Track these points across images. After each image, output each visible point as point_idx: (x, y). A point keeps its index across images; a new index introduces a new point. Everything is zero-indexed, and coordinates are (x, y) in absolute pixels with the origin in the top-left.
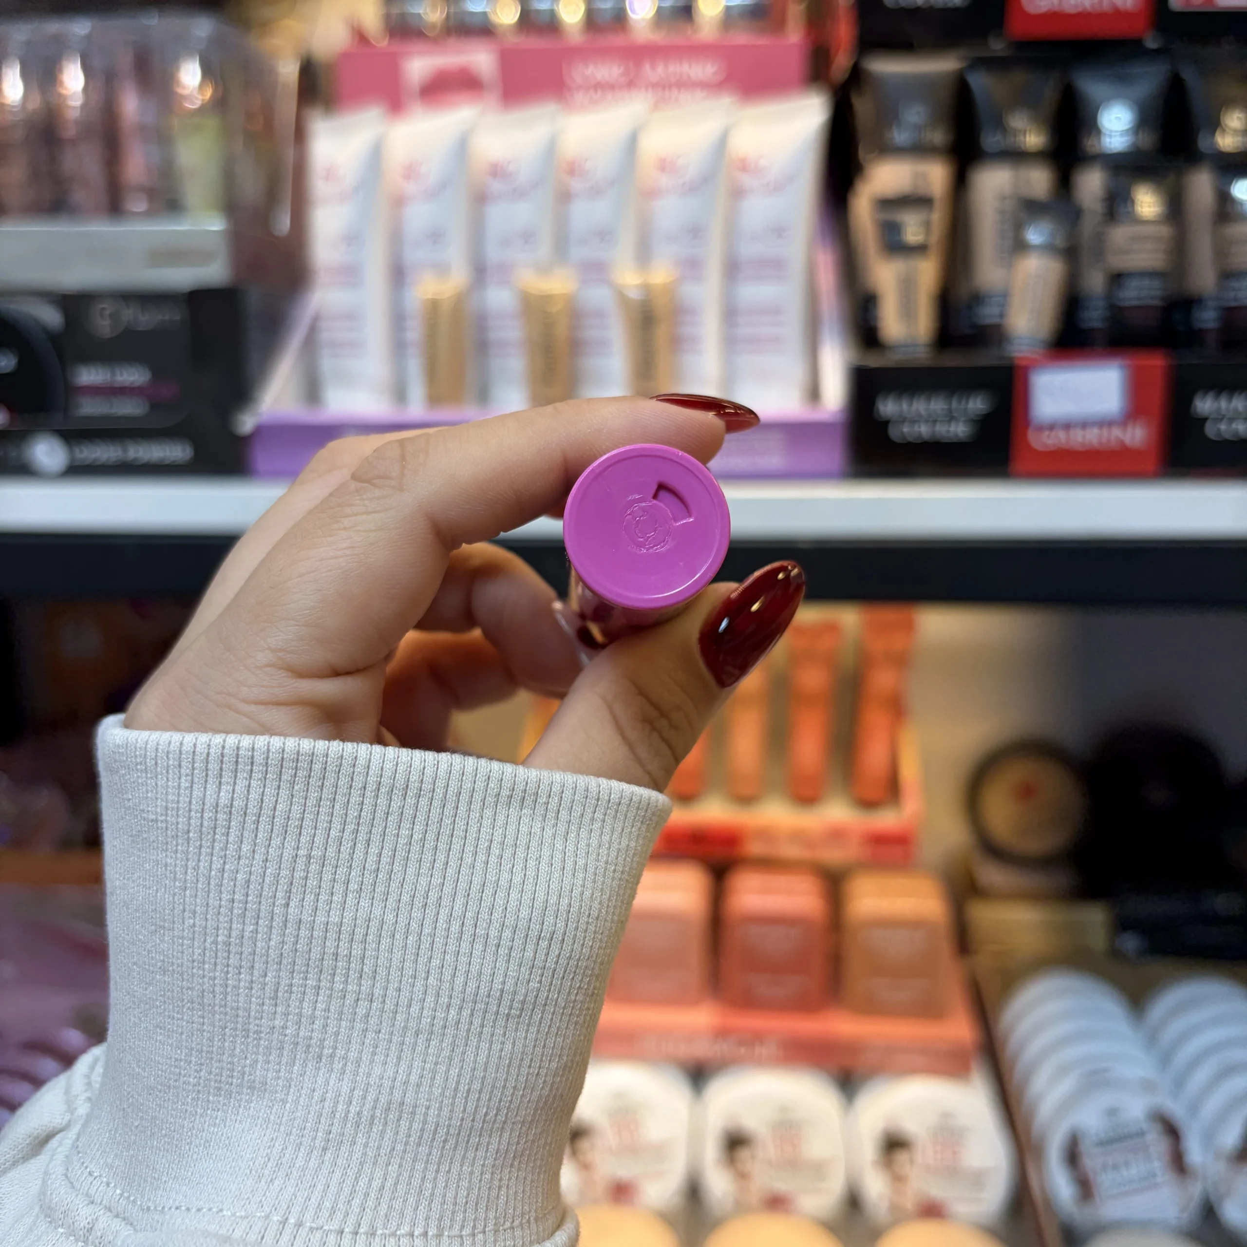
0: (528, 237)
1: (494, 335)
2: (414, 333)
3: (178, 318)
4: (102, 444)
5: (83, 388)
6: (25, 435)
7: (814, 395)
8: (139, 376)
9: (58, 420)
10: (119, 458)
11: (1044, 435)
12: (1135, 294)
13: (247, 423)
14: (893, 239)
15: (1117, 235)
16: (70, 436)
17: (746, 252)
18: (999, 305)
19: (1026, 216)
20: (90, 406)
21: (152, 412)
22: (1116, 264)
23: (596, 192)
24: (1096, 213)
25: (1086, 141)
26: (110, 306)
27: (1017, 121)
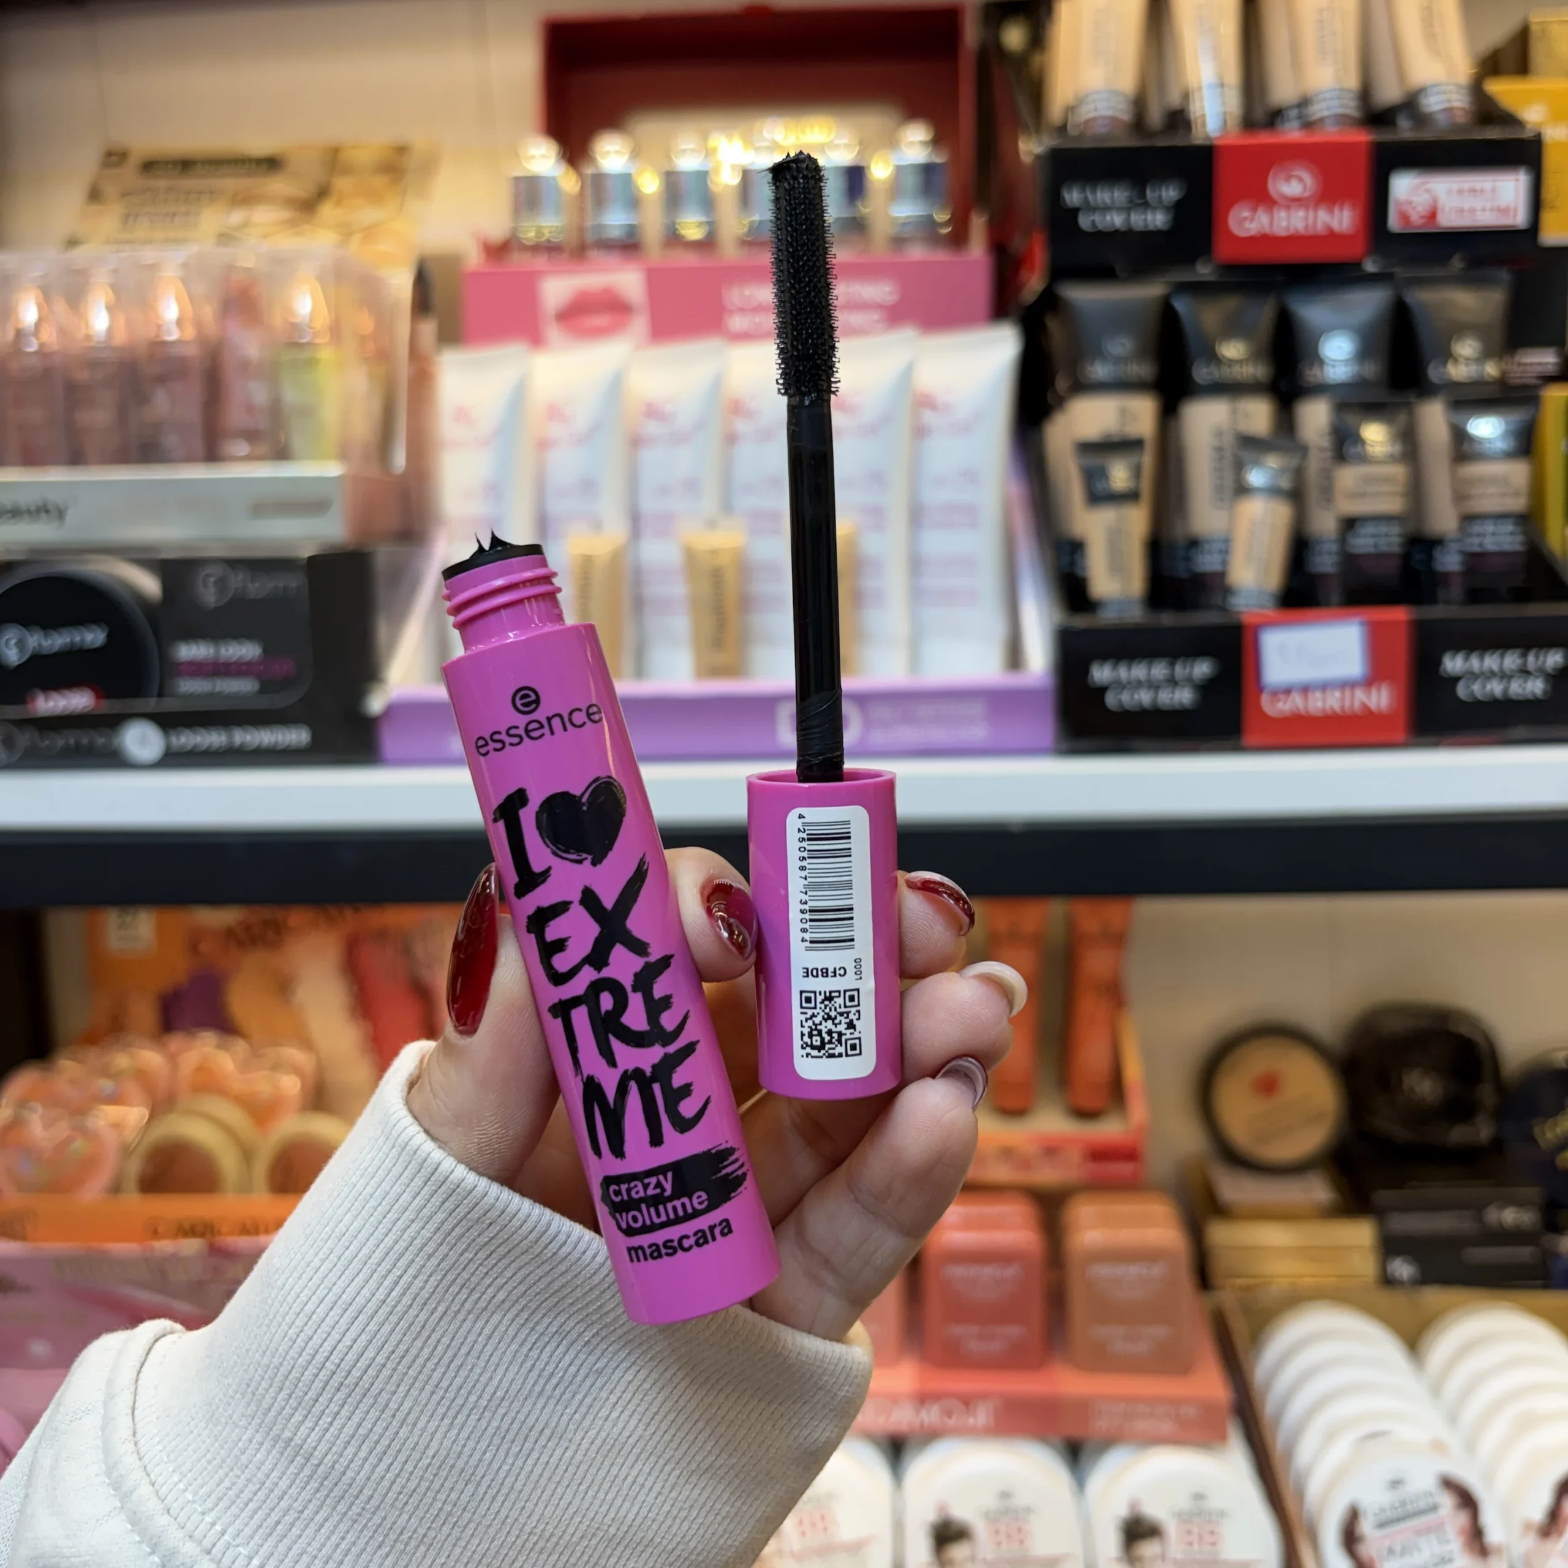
0: (691, 486)
1: (651, 591)
3: (294, 585)
4: (203, 731)
5: (181, 664)
6: (114, 722)
7: (1015, 656)
8: (247, 651)
9: (151, 704)
10: (224, 743)
11: (1279, 700)
12: (1371, 541)
13: (376, 704)
14: (1100, 486)
15: (1348, 476)
16: (167, 722)
17: (934, 496)
18: (1221, 552)
19: (1246, 455)
20: (189, 686)
21: (263, 690)
22: (1347, 506)
23: (765, 434)
24: (1323, 449)
25: (1308, 371)
26: (216, 571)
27: (1232, 350)
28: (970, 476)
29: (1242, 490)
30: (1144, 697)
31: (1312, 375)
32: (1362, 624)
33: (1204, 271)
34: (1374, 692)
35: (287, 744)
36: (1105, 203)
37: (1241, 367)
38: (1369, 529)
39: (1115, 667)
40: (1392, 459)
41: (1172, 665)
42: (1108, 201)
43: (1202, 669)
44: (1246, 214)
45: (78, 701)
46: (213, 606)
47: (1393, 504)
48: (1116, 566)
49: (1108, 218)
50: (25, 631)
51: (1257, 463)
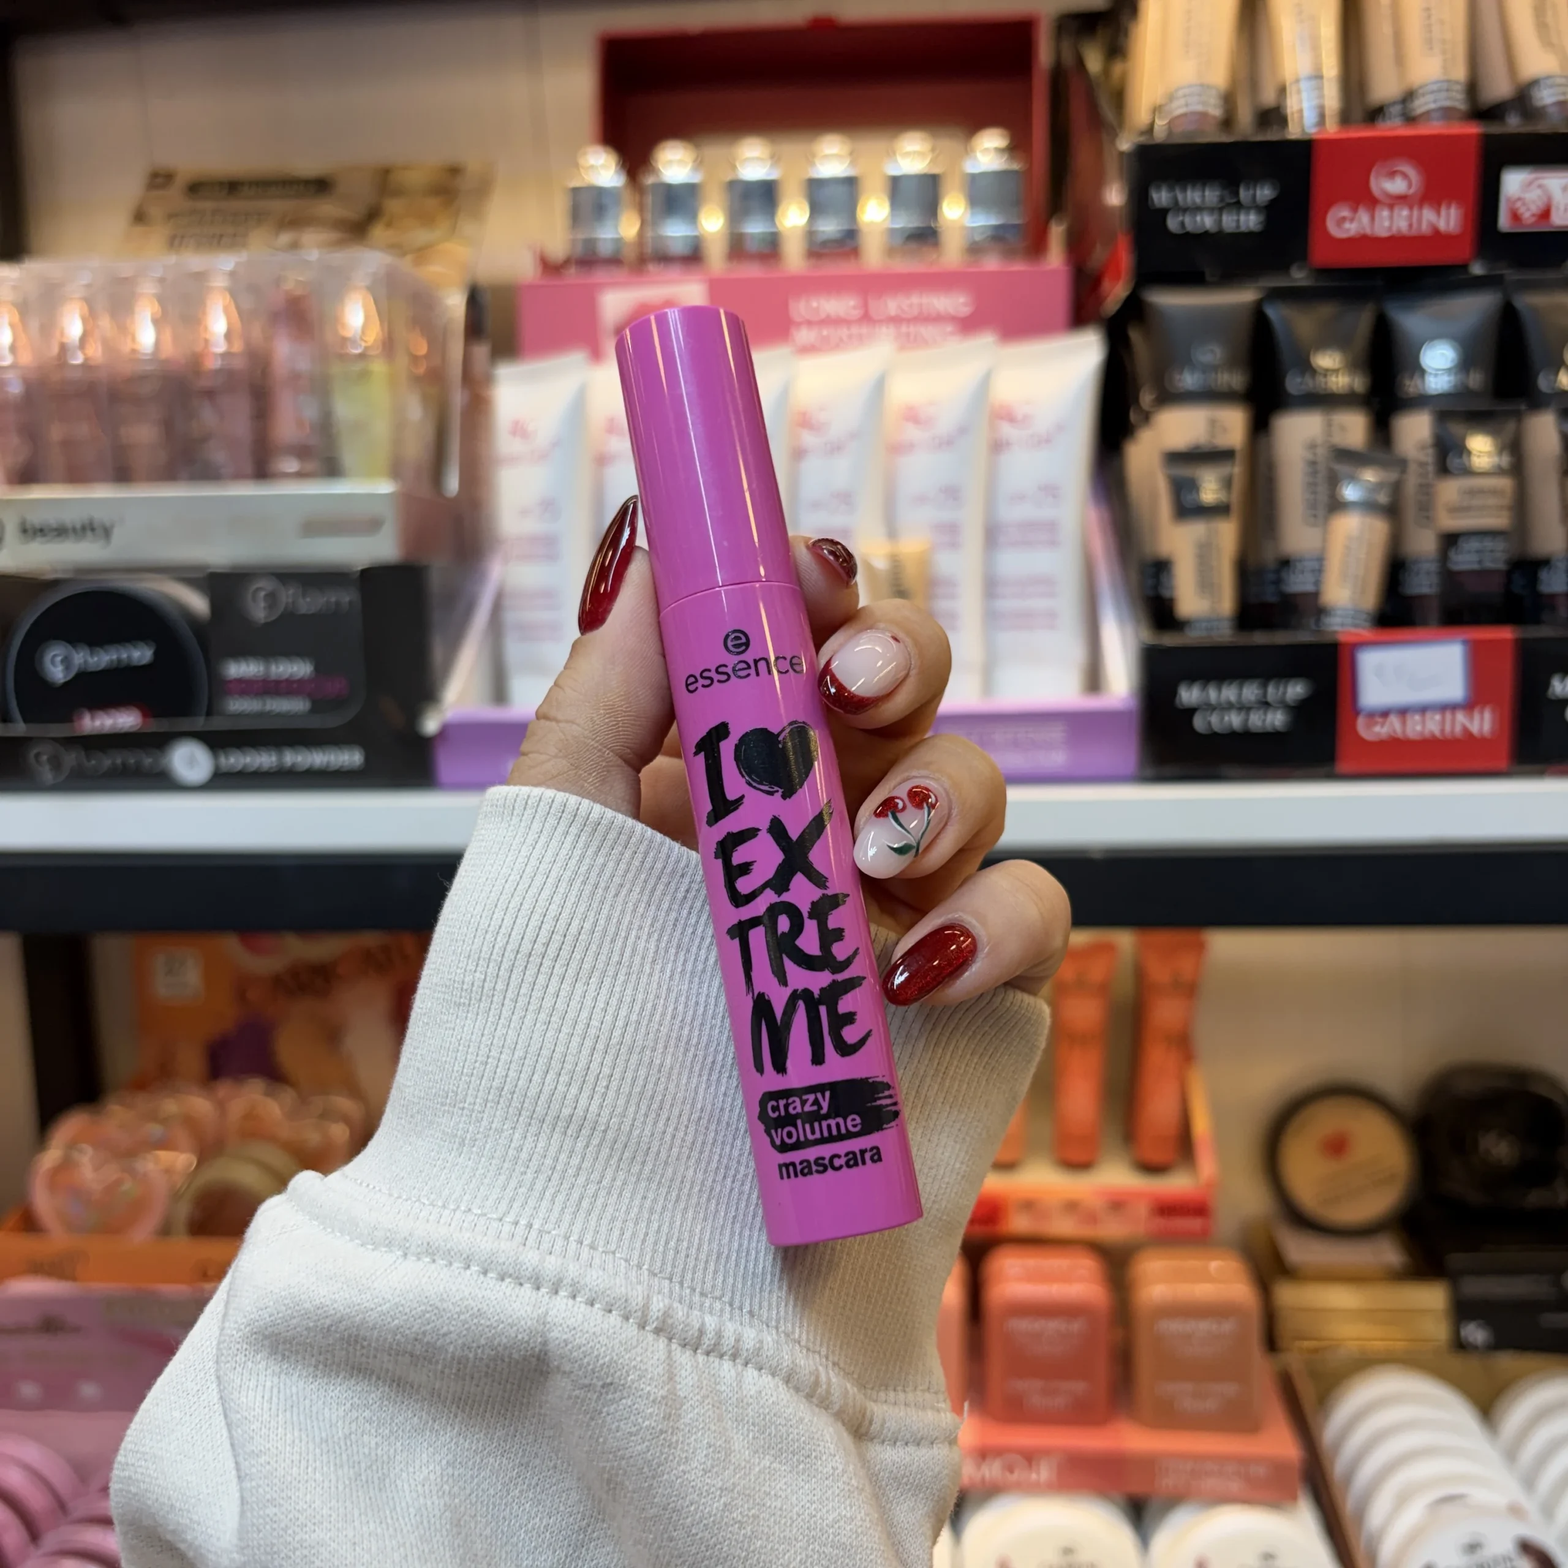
3: (347, 599)
4: (253, 751)
5: (230, 682)
6: (161, 742)
7: (1094, 679)
8: (299, 669)
9: (199, 723)
10: (275, 764)
11: (1376, 723)
12: (1474, 557)
13: (431, 725)
14: (1188, 499)
15: (1449, 490)
16: (216, 742)
17: (1011, 514)
18: (1313, 571)
19: (1342, 468)
20: (238, 705)
21: (313, 710)
22: (1450, 523)
23: (835, 449)
24: (1422, 465)
25: (1407, 382)
26: (265, 585)
27: (1327, 360)
28: (1050, 491)
29: (1336, 505)
30: (1235, 720)
31: (1411, 386)
32: (1465, 642)
33: (1299, 276)
34: (1477, 716)
35: (340, 764)
36: (1194, 202)
37: (1337, 377)
38: (1474, 544)
39: (1204, 687)
40: (1499, 471)
41: (1265, 686)
42: (1198, 200)
43: (1296, 690)
44: (1345, 212)
45: (126, 720)
46: (263, 621)
47: (1499, 520)
48: (1206, 584)
49: (1198, 218)
50: (70, 647)
51: (1353, 478)
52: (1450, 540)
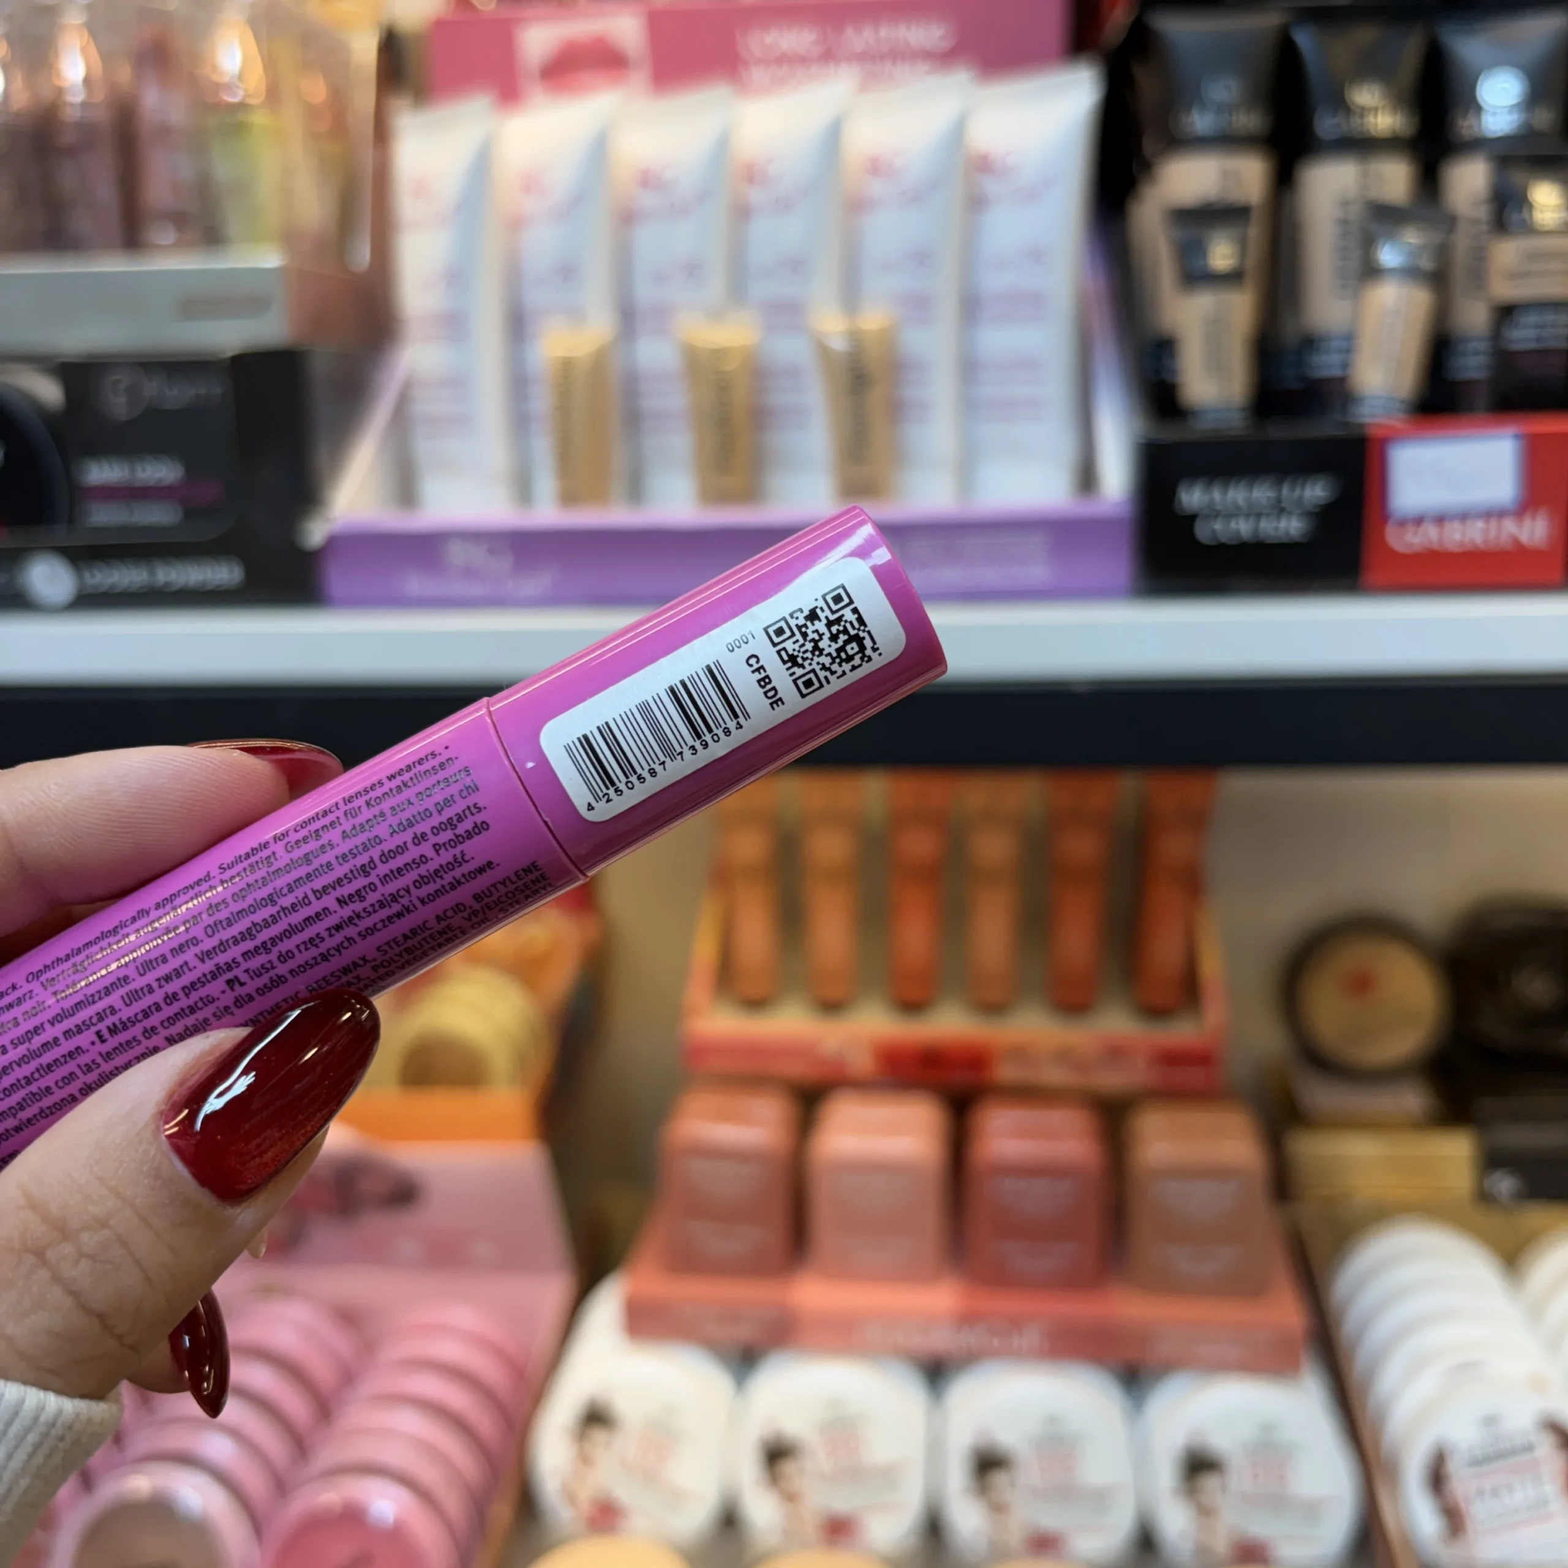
0: (693, 269)
1: (649, 403)
2: (542, 402)
4: (121, 567)
5: (92, 489)
6: (17, 558)
7: (1087, 478)
8: (166, 472)
9: (60, 536)
10: (146, 582)
11: (1408, 533)
12: (1531, 333)
13: (315, 533)
14: (1195, 264)
15: (1507, 252)
16: (79, 556)
17: (993, 282)
18: (1341, 351)
19: (1378, 228)
20: (102, 515)
21: (188, 519)
22: (1505, 290)
23: (784, 205)
24: (1475, 222)
25: (1460, 122)
26: (126, 376)
27: (1366, 95)
28: (1036, 255)
29: (1371, 271)
30: (1243, 528)
31: (1466, 126)
32: (1516, 437)
34: (1527, 522)
35: (217, 581)
37: (1376, 116)
38: (1532, 318)
39: (1207, 488)
40: (1565, 228)
41: (1279, 486)
43: (1317, 491)
46: (124, 418)
47: (1563, 287)
48: (1216, 365)
51: (1391, 237)
52: (1506, 312)
